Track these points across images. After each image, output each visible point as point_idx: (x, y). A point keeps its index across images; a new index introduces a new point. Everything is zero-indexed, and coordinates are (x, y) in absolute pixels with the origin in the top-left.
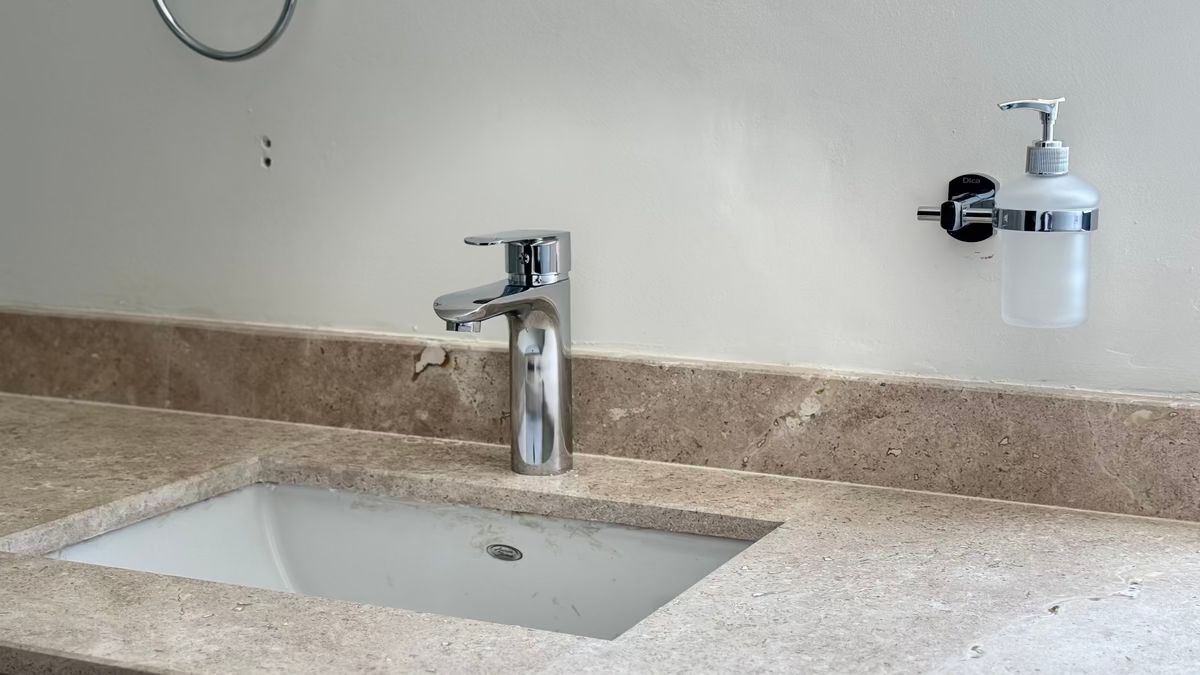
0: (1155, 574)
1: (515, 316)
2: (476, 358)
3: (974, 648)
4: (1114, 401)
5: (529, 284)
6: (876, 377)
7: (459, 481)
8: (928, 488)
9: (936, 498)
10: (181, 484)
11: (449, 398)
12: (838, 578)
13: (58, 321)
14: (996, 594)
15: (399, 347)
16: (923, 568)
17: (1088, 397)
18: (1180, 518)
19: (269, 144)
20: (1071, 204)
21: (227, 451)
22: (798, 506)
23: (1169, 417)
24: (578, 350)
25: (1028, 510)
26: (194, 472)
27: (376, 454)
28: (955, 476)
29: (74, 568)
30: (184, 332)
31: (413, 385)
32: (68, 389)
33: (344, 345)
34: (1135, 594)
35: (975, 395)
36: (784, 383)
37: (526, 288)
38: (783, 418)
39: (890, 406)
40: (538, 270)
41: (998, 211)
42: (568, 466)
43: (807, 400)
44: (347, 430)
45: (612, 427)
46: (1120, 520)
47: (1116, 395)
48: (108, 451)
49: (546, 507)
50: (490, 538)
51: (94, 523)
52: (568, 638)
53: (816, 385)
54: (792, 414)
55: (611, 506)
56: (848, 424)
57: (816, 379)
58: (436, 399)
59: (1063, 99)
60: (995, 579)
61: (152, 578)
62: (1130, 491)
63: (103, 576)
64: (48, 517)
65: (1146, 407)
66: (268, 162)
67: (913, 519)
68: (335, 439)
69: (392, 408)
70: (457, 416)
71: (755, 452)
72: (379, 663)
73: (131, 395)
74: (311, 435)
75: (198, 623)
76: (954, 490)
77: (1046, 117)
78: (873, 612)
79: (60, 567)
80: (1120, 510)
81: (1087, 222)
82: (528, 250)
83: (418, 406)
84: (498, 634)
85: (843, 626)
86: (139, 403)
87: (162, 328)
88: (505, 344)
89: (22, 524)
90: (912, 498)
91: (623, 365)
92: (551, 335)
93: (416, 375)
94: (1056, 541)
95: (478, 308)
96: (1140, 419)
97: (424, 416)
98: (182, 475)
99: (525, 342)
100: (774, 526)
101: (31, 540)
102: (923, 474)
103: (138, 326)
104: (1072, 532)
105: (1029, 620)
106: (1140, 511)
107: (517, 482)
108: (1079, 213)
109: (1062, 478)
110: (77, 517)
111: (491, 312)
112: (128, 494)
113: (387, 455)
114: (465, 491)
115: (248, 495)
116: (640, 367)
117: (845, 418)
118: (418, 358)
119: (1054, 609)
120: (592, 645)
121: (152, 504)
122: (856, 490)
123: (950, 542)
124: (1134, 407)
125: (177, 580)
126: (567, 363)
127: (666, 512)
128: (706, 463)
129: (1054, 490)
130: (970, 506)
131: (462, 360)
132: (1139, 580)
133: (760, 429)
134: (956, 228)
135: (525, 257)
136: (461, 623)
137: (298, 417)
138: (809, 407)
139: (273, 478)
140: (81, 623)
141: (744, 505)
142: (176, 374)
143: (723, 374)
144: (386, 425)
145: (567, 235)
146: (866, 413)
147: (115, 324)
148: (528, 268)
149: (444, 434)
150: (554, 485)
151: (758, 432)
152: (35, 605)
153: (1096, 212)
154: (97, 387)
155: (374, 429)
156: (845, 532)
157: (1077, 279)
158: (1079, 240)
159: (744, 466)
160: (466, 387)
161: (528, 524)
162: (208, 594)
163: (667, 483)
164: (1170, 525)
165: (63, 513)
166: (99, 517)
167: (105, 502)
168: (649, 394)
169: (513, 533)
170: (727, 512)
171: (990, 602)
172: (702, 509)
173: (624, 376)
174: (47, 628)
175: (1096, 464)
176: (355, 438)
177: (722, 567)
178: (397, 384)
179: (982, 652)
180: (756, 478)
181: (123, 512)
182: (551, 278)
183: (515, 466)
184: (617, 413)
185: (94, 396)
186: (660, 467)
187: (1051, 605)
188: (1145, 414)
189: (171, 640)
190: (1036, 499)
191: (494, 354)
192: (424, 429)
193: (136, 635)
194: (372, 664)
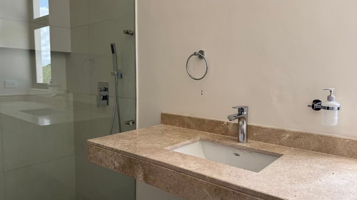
0: (351, 168)
1: (239, 119)
2: (232, 124)
3: (320, 179)
4: (343, 138)
5: (242, 114)
6: (299, 131)
7: (230, 143)
8: (308, 150)
9: (310, 152)
10: (189, 140)
11: (228, 130)
12: (294, 165)
13: (172, 115)
14: (323, 170)
15: (220, 122)
16: (309, 164)
17: (338, 137)
18: (354, 158)
19: (202, 91)
20: (336, 106)
21: (195, 136)
22: (286, 152)
23: (352, 141)
24: (249, 124)
25: (326, 155)
26: (191, 139)
27: (217, 138)
28: (313, 148)
29: (177, 153)
30: (189, 118)
31: (222, 128)
32: (173, 125)
33: (212, 121)
34: (348, 172)
35: (317, 135)
36: (283, 131)
37: (241, 115)
38: (283, 137)
39: (302, 136)
40: (243, 112)
41: (322, 106)
42: (247, 142)
43: (287, 134)
44: (212, 133)
45: (254, 136)
46: (343, 158)
47: (343, 137)
48: (179, 135)
49: (243, 148)
50: (234, 152)
51: (178, 145)
52: (251, 172)
53: (289, 132)
54: (285, 137)
55: (254, 149)
56: (294, 139)
57: (289, 131)
58: (225, 130)
59: (334, 89)
60: (322, 167)
61: (187, 155)
62: (345, 153)
63: (181, 154)
64: (172, 144)
65: (348, 139)
66: (202, 94)
67: (306, 155)
68: (210, 135)
69: (219, 131)
70: (229, 133)
71: (278, 142)
72: (222, 173)
73: (181, 126)
74: (207, 134)
75: (195, 163)
76: (313, 151)
77: (331, 91)
78: (301, 172)
79: (174, 153)
80: (343, 156)
81: (338, 109)
82: (241, 109)
83: (223, 131)
84: (240, 170)
85: (296, 174)
86: (182, 127)
87: (186, 117)
88: (238, 122)
89: (169, 145)
90: (305, 152)
91: (256, 127)
92: (245, 122)
93: (223, 126)
94: (332, 161)
95: (234, 118)
96: (347, 141)
97: (224, 132)
98: (190, 139)
99: (241, 123)
100: (282, 155)
101: (170, 148)
102: (308, 148)
103: (183, 116)
104: (335, 160)
105: (329, 175)
106: (347, 157)
107: (239, 144)
108: (337, 107)
109: (332, 150)
110: (176, 145)
111: (236, 119)
112: (182, 142)
113: (218, 138)
114: (231, 145)
115: (198, 142)
116: (259, 127)
117: (294, 138)
118: (223, 123)
119: (333, 174)
120: (254, 173)
121: (186, 143)
122: (296, 149)
123: (313, 160)
124: (346, 139)
125: (191, 156)
126: (247, 126)
127: (264, 151)
128: (270, 143)
129: (331, 152)
130: (316, 154)
131: (230, 124)
132: (348, 169)
133: (279, 138)
134: (314, 108)
135: (241, 110)
136: (234, 167)
137: (205, 131)
138: (288, 135)
139: (202, 140)
140: (179, 162)
141: (277, 151)
142: (188, 124)
143: (273, 129)
144: (218, 133)
145: (248, 107)
146: (298, 137)
147: (180, 116)
148: (241, 111)
149: (227, 135)
150: (245, 145)
151: (279, 139)
152: (172, 158)
153: (340, 107)
154: (177, 125)
155: (216, 133)
156: (295, 157)
157: (336, 118)
158: (337, 112)
159: (276, 144)
160: (230, 128)
161: (241, 151)
162: (195, 158)
163: (263, 146)
164: (352, 159)
165: (174, 144)
166: (179, 145)
167: (180, 143)
168: (260, 131)
169: (238, 152)
170: (274, 152)
171: (321, 171)
172: (270, 151)
173: (256, 128)
174: (174, 162)
175: (339, 148)
176: (213, 135)
177: (275, 161)
178: (220, 127)
179: (321, 180)
180: (278, 146)
181: (182, 144)
182: (245, 113)
183: (238, 141)
184: (255, 134)
185: (176, 126)
186: (262, 143)
187: (333, 173)
188: (348, 141)
189: (191, 166)
190: (328, 153)
191: (235, 124)
192: (223, 134)
193: (186, 164)
194: (221, 173)
